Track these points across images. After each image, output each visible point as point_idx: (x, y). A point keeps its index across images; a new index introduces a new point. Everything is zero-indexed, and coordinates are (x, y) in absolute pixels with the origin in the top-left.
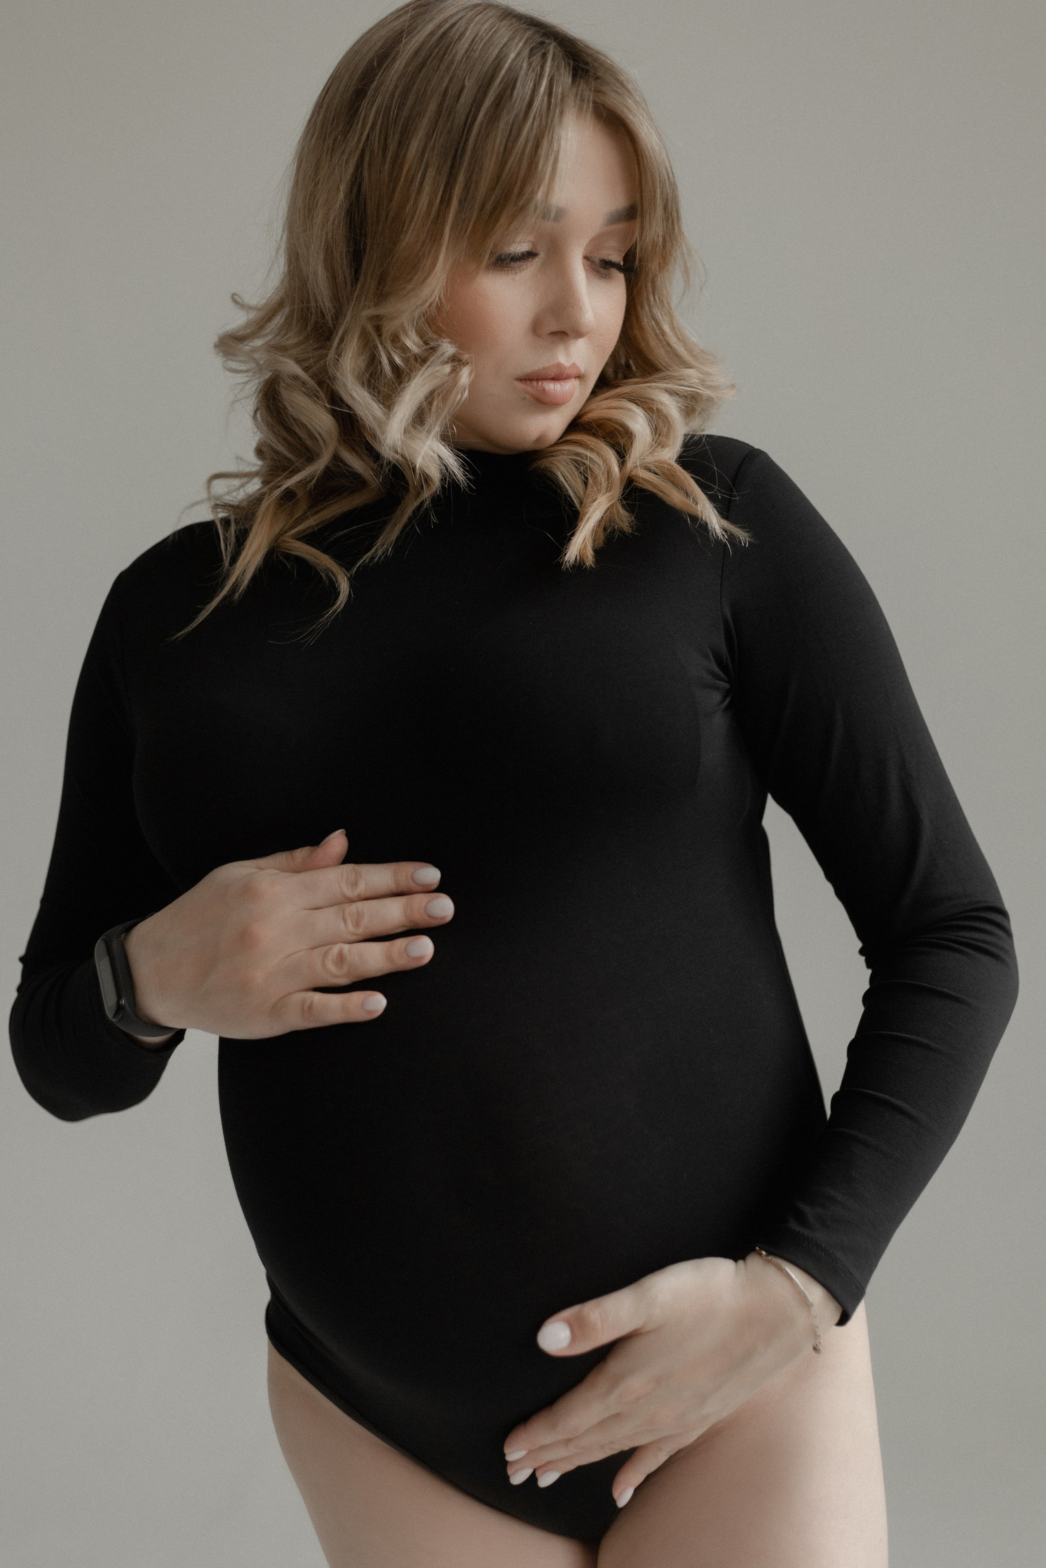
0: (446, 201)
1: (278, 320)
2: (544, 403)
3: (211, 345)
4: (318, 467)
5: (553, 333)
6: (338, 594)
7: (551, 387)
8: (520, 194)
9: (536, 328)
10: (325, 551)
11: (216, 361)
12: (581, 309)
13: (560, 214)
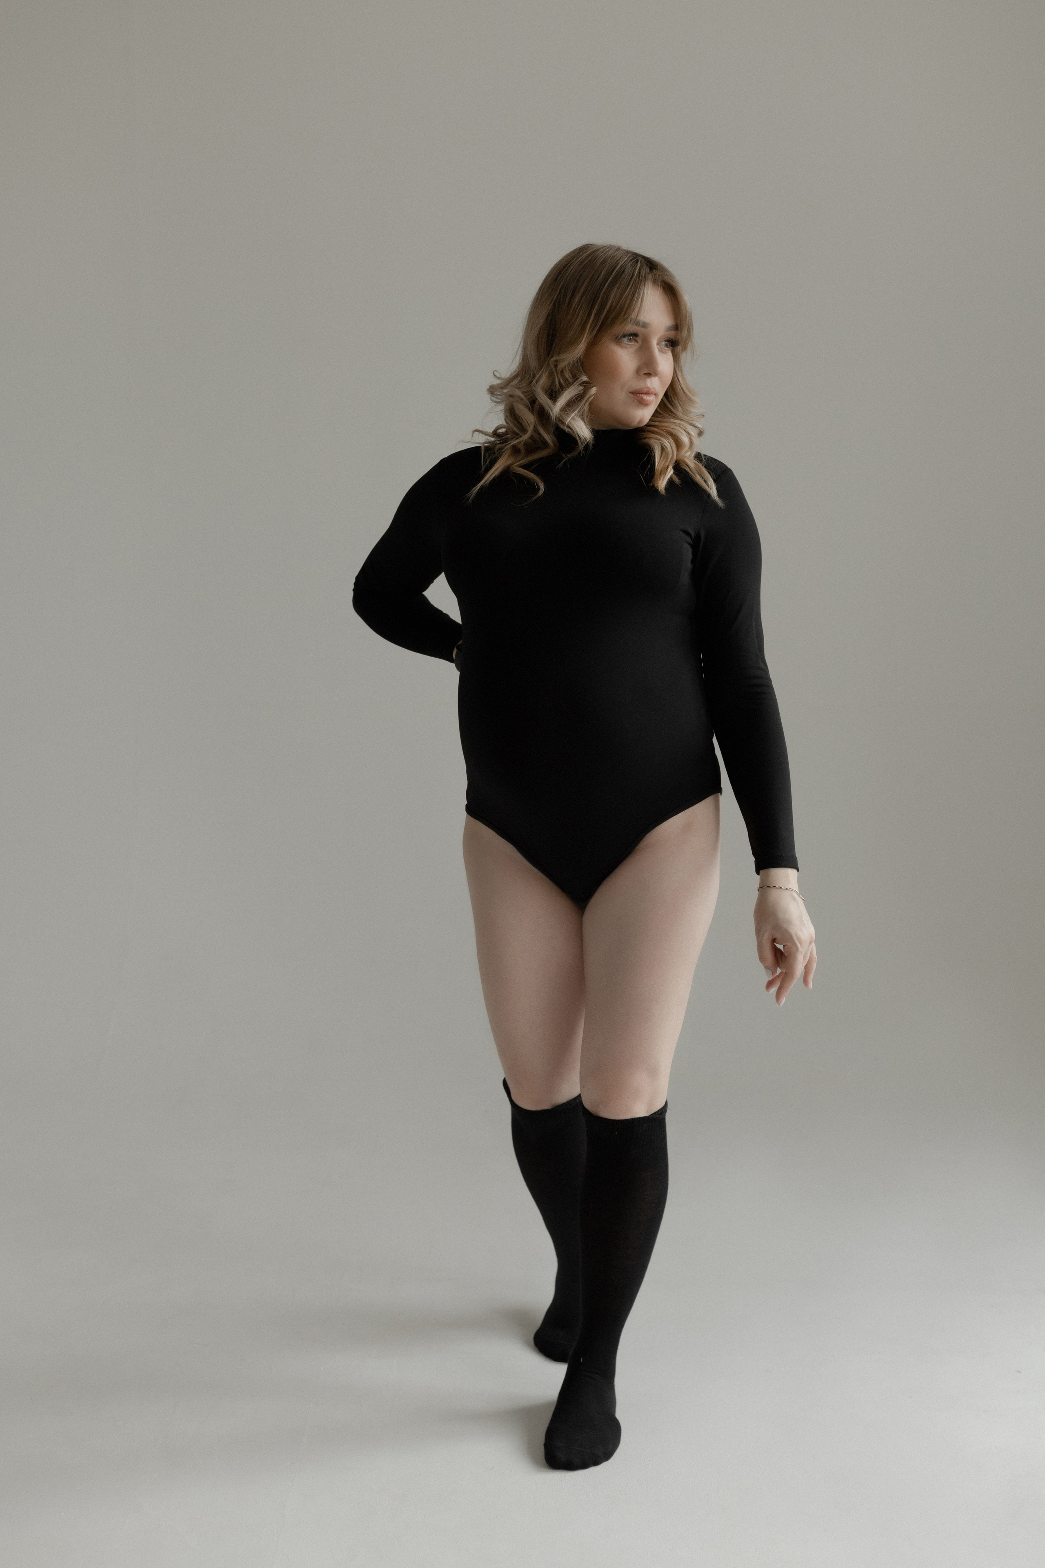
0: (585, 324)
1: (515, 382)
2: (643, 404)
3: (486, 390)
4: (525, 437)
5: (645, 374)
6: (539, 489)
7: (646, 397)
8: (625, 314)
9: (638, 371)
10: (531, 472)
11: (487, 396)
12: (657, 363)
13: (645, 325)
